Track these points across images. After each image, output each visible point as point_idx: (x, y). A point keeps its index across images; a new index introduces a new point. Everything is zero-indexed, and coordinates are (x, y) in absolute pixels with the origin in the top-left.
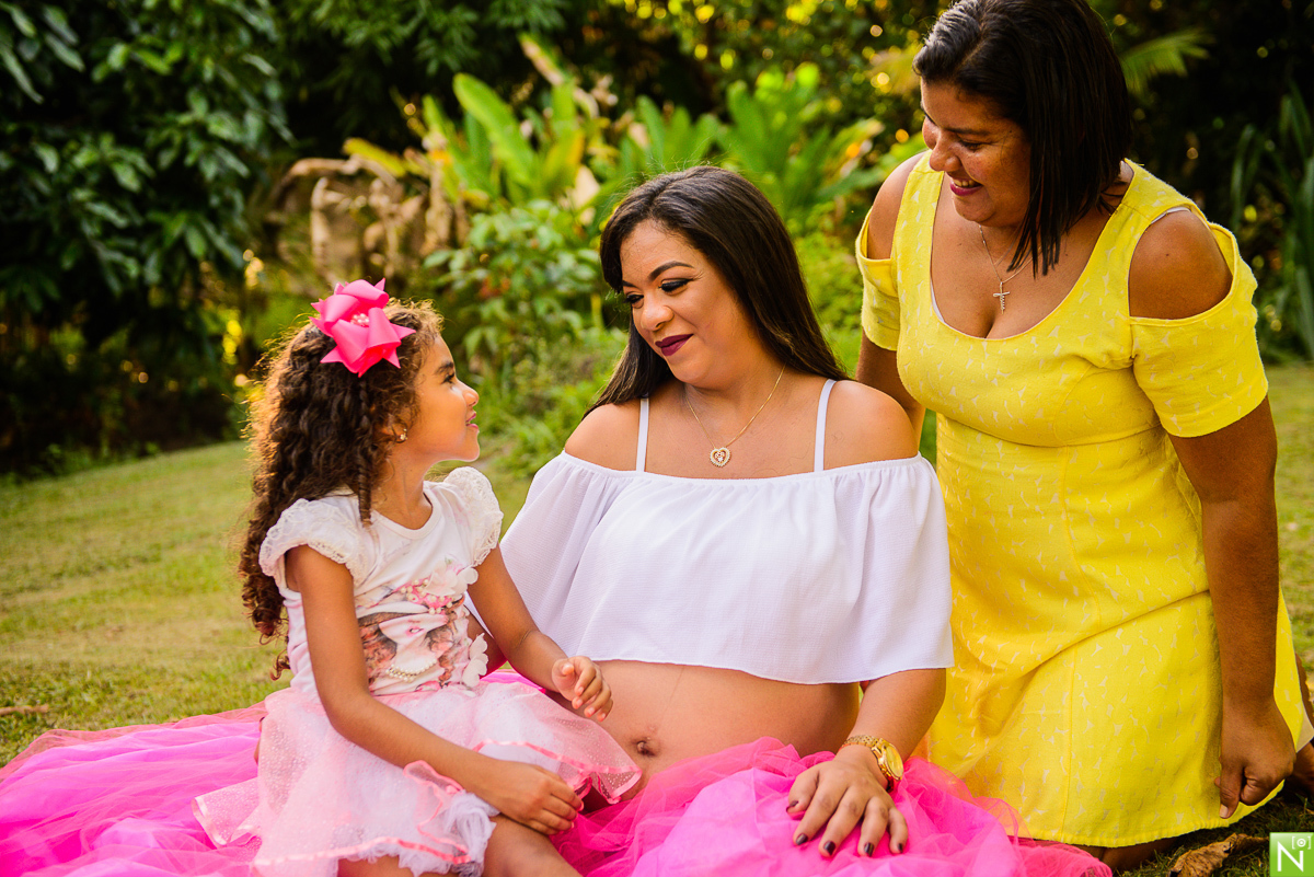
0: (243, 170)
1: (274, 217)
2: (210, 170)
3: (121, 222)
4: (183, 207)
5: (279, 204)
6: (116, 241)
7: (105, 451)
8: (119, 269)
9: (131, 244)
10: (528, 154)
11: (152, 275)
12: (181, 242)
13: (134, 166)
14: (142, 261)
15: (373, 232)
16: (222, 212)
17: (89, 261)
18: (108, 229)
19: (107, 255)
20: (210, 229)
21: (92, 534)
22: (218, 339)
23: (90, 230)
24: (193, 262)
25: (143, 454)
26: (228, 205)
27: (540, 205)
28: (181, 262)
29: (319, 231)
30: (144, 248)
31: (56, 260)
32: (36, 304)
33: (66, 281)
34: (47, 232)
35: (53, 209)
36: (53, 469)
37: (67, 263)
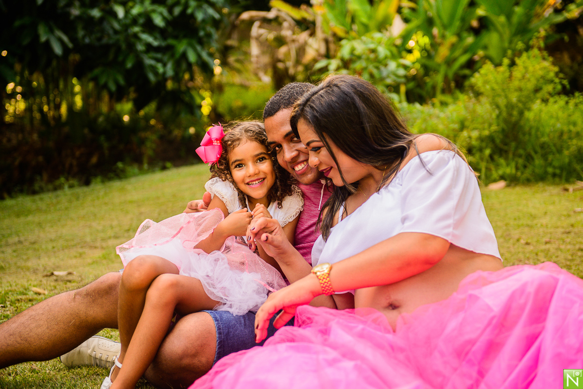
0: (216, 15)
1: (231, 42)
2: (200, 16)
3: (155, 43)
4: (185, 36)
5: (230, 36)
6: (153, 54)
7: (146, 166)
8: (154, 69)
9: (159, 56)
11: (170, 72)
12: (184, 56)
13: (162, 15)
14: (165, 65)
15: (283, 50)
16: (205, 40)
17: (139, 65)
18: (149, 48)
19: (148, 61)
20: (199, 48)
21: (143, 209)
22: (200, 107)
23: (140, 47)
24: (190, 65)
25: (164, 168)
26: (209, 35)
27: (377, 35)
28: (184, 66)
29: (255, 49)
30: (165, 58)
31: (123, 63)
32: (113, 87)
33: (128, 74)
34: (119, 50)
35: (121, 37)
36: (120, 175)
37: (129, 65)
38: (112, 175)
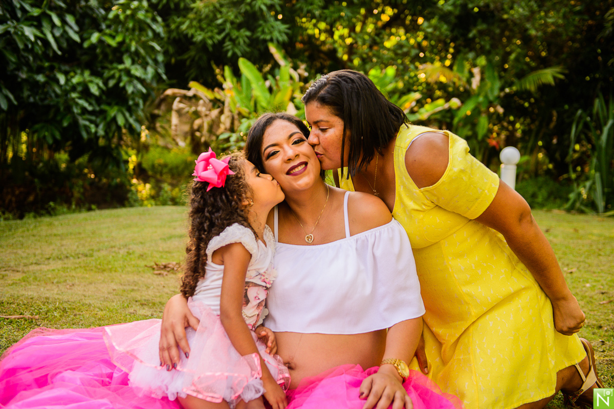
0: (144, 91)
1: (156, 112)
2: (130, 89)
3: (90, 108)
4: (117, 104)
5: (158, 107)
6: (87, 116)
7: (73, 207)
8: (87, 128)
9: (93, 118)
10: (268, 94)
11: (101, 132)
12: (114, 119)
13: (98, 85)
14: (97, 126)
15: (198, 122)
16: (133, 108)
17: (75, 124)
18: (84, 111)
19: (82, 122)
20: (127, 115)
21: (64, 242)
22: (127, 162)
23: (76, 110)
24: (119, 128)
25: (90, 209)
26: (137, 105)
28: (114, 128)
29: (175, 119)
30: (98, 120)
31: (60, 122)
32: (50, 141)
33: (64, 131)
34: (58, 110)
35: (61, 100)
36: (50, 212)
37: (65, 124)
38: (43, 212)
